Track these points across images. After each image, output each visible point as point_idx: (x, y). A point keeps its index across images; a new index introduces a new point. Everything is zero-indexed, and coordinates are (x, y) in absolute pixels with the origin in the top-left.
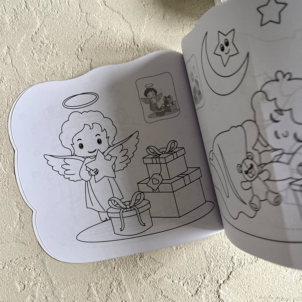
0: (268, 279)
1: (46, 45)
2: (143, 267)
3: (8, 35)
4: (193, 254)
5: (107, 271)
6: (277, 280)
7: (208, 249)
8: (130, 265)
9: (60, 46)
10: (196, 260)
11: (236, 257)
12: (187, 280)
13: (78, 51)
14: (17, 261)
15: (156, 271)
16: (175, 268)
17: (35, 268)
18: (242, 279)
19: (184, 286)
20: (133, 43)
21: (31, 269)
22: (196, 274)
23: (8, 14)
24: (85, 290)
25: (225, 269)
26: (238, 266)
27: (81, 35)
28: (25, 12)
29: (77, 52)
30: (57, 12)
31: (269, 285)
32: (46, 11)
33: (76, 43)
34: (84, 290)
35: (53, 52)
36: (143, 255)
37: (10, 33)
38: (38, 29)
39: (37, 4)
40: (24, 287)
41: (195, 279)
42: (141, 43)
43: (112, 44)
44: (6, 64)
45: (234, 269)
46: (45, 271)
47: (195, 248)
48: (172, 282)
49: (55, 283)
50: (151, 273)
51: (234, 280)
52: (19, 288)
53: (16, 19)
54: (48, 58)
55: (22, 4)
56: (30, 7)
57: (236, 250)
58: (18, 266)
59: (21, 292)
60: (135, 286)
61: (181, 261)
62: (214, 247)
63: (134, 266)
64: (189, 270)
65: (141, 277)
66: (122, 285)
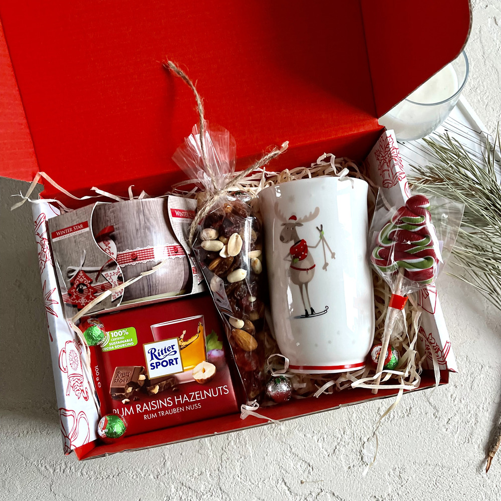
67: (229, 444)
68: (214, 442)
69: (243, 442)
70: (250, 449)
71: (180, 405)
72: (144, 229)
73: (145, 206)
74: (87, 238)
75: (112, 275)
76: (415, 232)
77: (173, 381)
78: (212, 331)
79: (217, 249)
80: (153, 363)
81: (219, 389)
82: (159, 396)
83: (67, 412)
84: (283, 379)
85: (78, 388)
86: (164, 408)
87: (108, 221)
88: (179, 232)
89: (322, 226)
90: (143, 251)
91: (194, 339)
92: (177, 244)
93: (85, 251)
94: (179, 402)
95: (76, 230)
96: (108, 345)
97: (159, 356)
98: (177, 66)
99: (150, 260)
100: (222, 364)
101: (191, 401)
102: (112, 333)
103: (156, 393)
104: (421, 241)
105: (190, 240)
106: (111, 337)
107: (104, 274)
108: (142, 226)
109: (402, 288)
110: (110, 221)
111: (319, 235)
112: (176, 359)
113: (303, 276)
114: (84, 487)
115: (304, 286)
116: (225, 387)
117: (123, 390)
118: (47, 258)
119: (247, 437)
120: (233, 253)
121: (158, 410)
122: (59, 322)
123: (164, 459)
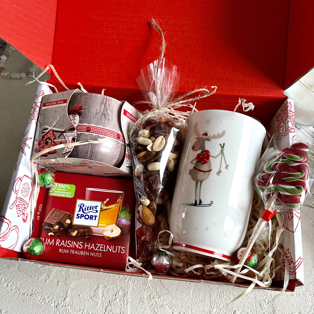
67: (115, 299)
68: (105, 295)
69: (126, 302)
70: (129, 309)
71: (87, 250)
72: (101, 114)
73: (108, 102)
74: (63, 110)
75: (70, 136)
76: (293, 167)
77: (88, 231)
78: (127, 204)
79: (146, 144)
80: (79, 214)
81: (118, 248)
82: (76, 239)
83: (5, 220)
84: (166, 255)
85: (21, 209)
86: (75, 249)
87: (80, 103)
88: (125, 126)
89: (224, 144)
90: (96, 128)
91: (112, 206)
92: (121, 134)
93: (58, 118)
94: (87, 247)
95: (58, 104)
96: (53, 192)
97: (85, 210)
98: (157, 23)
99: (98, 135)
100: (126, 230)
101: (96, 250)
102: (59, 185)
103: (73, 236)
104: (296, 173)
105: (131, 134)
106: (57, 187)
107: (65, 134)
108: (101, 112)
109: (273, 206)
110: (82, 104)
111: (221, 150)
112: (96, 216)
113: (201, 175)
114: (5, 295)
115: (199, 182)
116: (123, 248)
117: (52, 226)
118: (34, 117)
119: (130, 299)
120: (156, 149)
121: (70, 248)
122: (25, 160)
123: (66, 295)
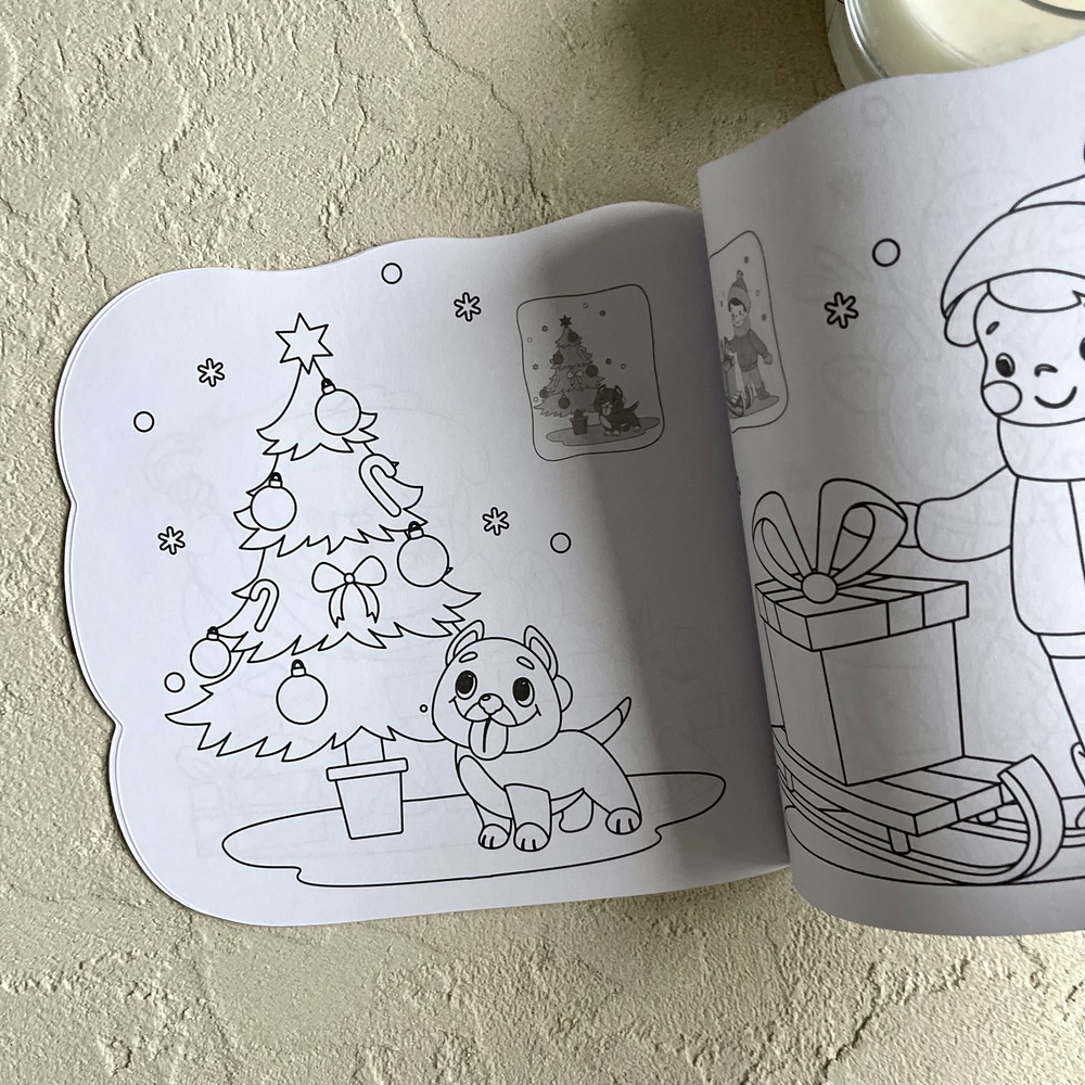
0: (998, 1046)
1: (210, 190)
2: (552, 996)
3: (76, 151)
4: (732, 952)
5: (423, 1008)
6: (1031, 1050)
7: (787, 937)
8: (505, 988)
9: (263, 195)
10: (743, 973)
11: (886, 965)
12: (710, 1042)
13: (326, 214)
14: (103, 965)
15: (599, 1010)
16: (667, 1000)
17: (168, 991)
18: (904, 1045)
19: (698, 1064)
20: (529, 185)
21: (153, 994)
22: (739, 1023)
23: (74, 73)
24: (344, 1072)
25: (845, 1009)
26: (894, 997)
27: (339, 153)
28: (135, 69)
29: (324, 218)
30: (254, 69)
31: (1001, 1067)
32: (213, 66)
33: (322, 183)
34: (341, 1071)
35: (236, 219)
36: (553, 952)
37: (84, 147)
38: (185, 133)
39: (180, 38)
40: (129, 1057)
41: (736, 1042)
42: (556, 189)
43: (451, 189)
44: (67, 258)
45: (878, 1009)
46: (203, 1001)
47: (741, 930)
48: (653, 1049)
49: (236, 1046)
50: (579, 1015)
51: (877, 1046)
52: (109, 1060)
53: (104, 93)
54: (219, 240)
55: (124, 38)
56: (156, 49)
57: (886, 943)
58: (106, 984)
59: (116, 1073)
60: (522, 1060)
61: (689, 976)
62: (808, 926)
63: (518, 989)
64: (718, 1010)
65: (542, 1029)
66: (476, 1058)
